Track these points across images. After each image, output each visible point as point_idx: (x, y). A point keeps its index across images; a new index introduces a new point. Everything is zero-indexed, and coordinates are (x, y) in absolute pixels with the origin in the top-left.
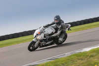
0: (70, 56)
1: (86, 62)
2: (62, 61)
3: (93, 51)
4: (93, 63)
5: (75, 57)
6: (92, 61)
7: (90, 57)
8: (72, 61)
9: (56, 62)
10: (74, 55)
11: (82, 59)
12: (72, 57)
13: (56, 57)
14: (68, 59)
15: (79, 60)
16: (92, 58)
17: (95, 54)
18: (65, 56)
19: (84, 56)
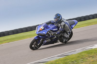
0: (81, 53)
2: (72, 59)
5: (85, 54)
8: (82, 58)
10: (85, 52)
11: (93, 57)
12: (83, 54)
13: (66, 53)
14: (78, 57)
15: (90, 57)
18: (75, 53)
19: (95, 53)
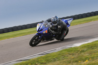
0: (61, 51)
1: (77, 57)
2: (54, 56)
3: (84, 46)
4: (84, 58)
5: (66, 52)
6: (82, 56)
7: (81, 52)
8: (63, 56)
9: (47, 57)
10: (65, 50)
11: (73, 55)
12: (63, 52)
14: (59, 54)
15: (70, 55)
16: (82, 53)
17: (85, 49)
18: (56, 51)
19: (75, 51)
